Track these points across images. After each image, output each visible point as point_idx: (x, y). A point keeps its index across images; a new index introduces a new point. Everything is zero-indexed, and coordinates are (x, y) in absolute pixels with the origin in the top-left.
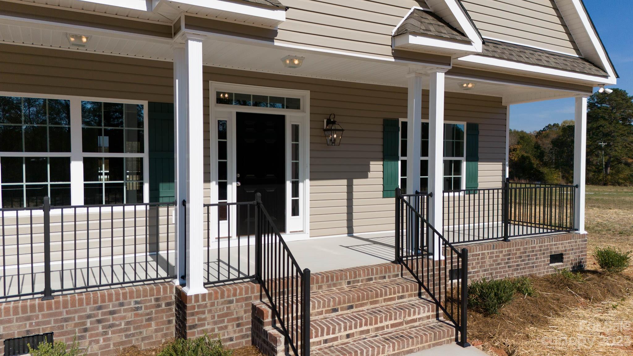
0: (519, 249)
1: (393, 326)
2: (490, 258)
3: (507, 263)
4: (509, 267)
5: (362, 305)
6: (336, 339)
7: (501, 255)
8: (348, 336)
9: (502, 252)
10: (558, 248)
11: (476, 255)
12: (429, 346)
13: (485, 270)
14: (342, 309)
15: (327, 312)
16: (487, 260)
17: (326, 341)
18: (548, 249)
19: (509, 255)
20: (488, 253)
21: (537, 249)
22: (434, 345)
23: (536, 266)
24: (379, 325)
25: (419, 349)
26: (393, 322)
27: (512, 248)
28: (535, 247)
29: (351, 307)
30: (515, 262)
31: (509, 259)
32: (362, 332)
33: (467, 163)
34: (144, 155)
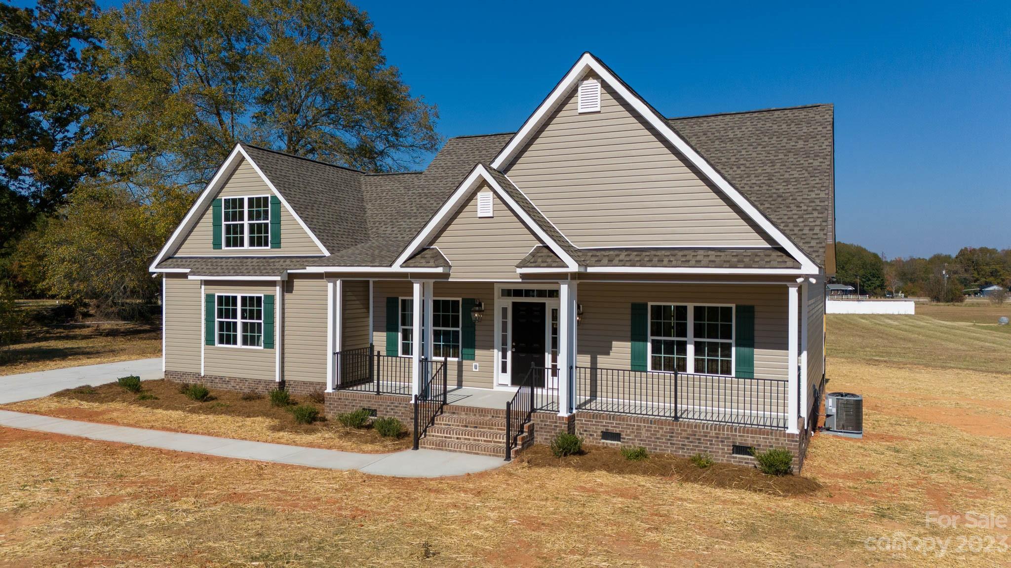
0: (685, 431)
1: (485, 441)
2: (647, 430)
3: (669, 440)
4: (671, 444)
5: (482, 428)
6: (451, 438)
7: (661, 431)
8: (457, 438)
9: (662, 428)
10: (745, 440)
11: (631, 425)
12: (490, 455)
13: (641, 440)
14: (471, 427)
15: (462, 426)
16: (643, 431)
17: (445, 437)
18: (729, 438)
19: (673, 433)
20: (645, 426)
21: (711, 435)
22: (493, 455)
23: (710, 452)
24: (476, 438)
25: (483, 454)
26: (485, 439)
27: (675, 428)
28: (709, 433)
29: (476, 427)
30: (680, 441)
31: (672, 437)
32: (465, 439)
33: (737, 346)
34: (460, 329)
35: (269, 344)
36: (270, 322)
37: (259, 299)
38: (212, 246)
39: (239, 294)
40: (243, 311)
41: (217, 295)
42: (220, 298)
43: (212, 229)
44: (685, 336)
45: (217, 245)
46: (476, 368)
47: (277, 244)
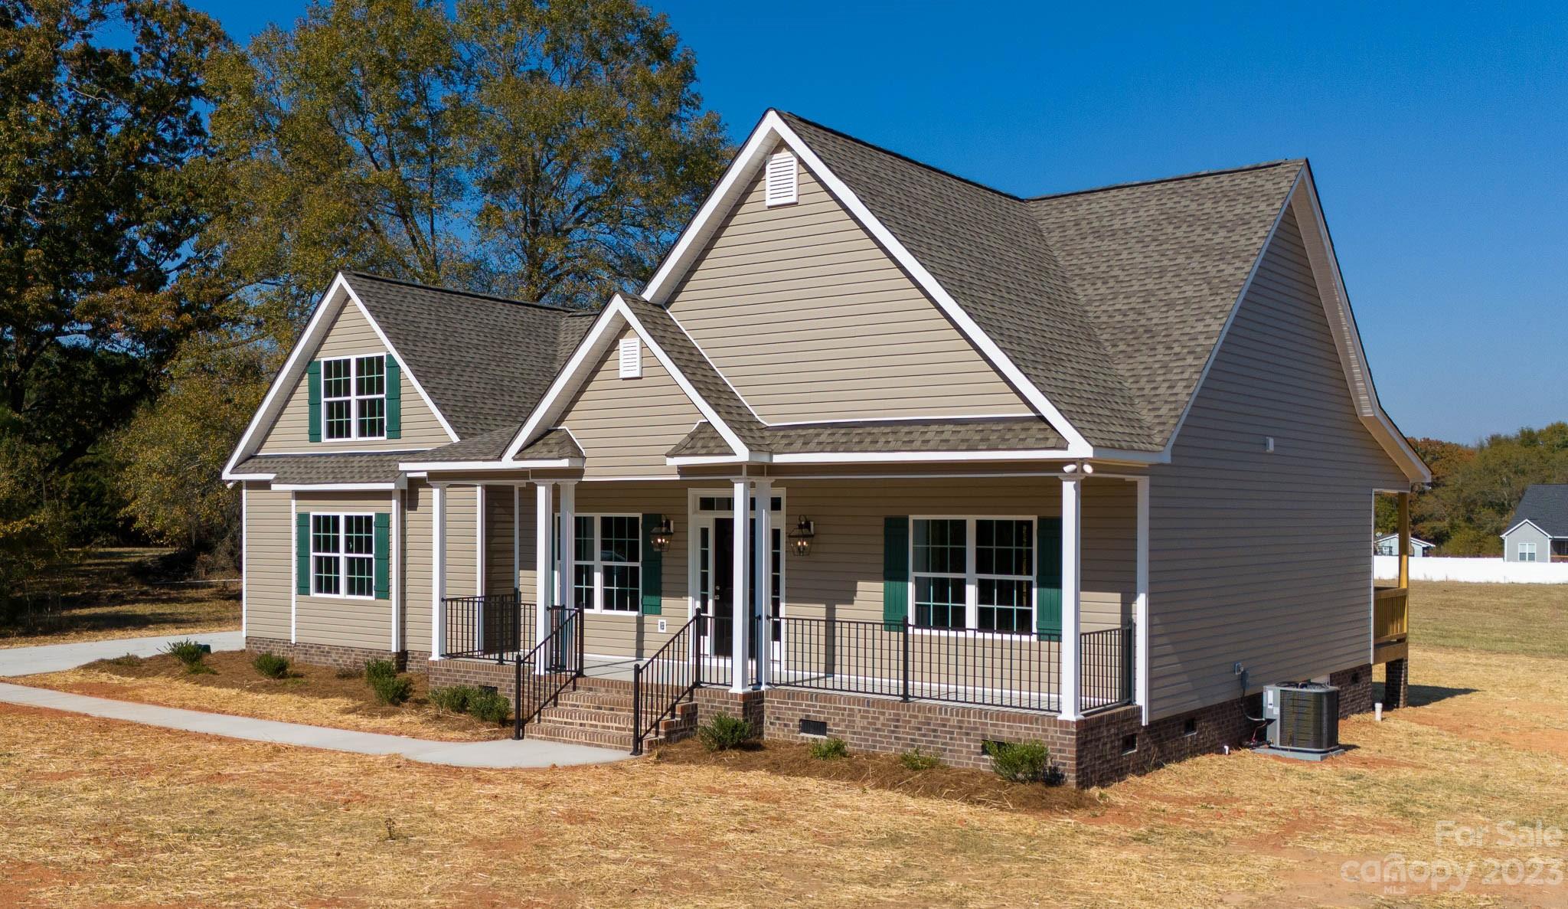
0: (916, 717)
1: (617, 728)
2: (863, 717)
3: (893, 732)
4: (896, 738)
5: (621, 710)
6: (572, 724)
7: (882, 718)
8: (581, 725)
9: (883, 714)
10: (999, 731)
11: (840, 709)
12: (616, 748)
13: (855, 733)
14: (605, 709)
15: (594, 707)
16: (858, 719)
17: (566, 723)
18: (976, 729)
19: (898, 721)
20: (860, 711)
21: (951, 723)
22: (620, 748)
23: (950, 751)
24: (606, 724)
25: (607, 747)
26: (617, 725)
27: (901, 712)
28: (948, 720)
29: (612, 709)
30: (908, 733)
31: (896, 727)
32: (592, 725)
33: (1039, 586)
34: (639, 564)
35: (384, 593)
36: (384, 558)
37: (369, 519)
38: (307, 437)
39: (342, 512)
40: (348, 540)
41: (312, 514)
42: (317, 518)
43: (307, 409)
44: (963, 571)
45: (315, 436)
46: (662, 627)
47: (395, 432)
